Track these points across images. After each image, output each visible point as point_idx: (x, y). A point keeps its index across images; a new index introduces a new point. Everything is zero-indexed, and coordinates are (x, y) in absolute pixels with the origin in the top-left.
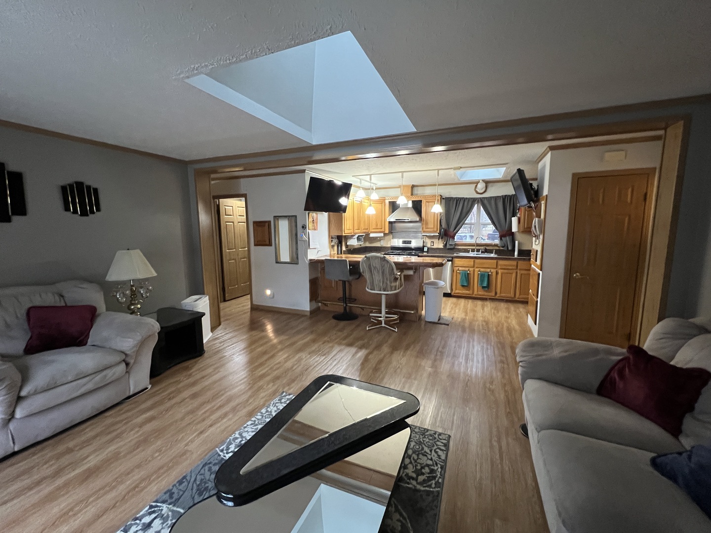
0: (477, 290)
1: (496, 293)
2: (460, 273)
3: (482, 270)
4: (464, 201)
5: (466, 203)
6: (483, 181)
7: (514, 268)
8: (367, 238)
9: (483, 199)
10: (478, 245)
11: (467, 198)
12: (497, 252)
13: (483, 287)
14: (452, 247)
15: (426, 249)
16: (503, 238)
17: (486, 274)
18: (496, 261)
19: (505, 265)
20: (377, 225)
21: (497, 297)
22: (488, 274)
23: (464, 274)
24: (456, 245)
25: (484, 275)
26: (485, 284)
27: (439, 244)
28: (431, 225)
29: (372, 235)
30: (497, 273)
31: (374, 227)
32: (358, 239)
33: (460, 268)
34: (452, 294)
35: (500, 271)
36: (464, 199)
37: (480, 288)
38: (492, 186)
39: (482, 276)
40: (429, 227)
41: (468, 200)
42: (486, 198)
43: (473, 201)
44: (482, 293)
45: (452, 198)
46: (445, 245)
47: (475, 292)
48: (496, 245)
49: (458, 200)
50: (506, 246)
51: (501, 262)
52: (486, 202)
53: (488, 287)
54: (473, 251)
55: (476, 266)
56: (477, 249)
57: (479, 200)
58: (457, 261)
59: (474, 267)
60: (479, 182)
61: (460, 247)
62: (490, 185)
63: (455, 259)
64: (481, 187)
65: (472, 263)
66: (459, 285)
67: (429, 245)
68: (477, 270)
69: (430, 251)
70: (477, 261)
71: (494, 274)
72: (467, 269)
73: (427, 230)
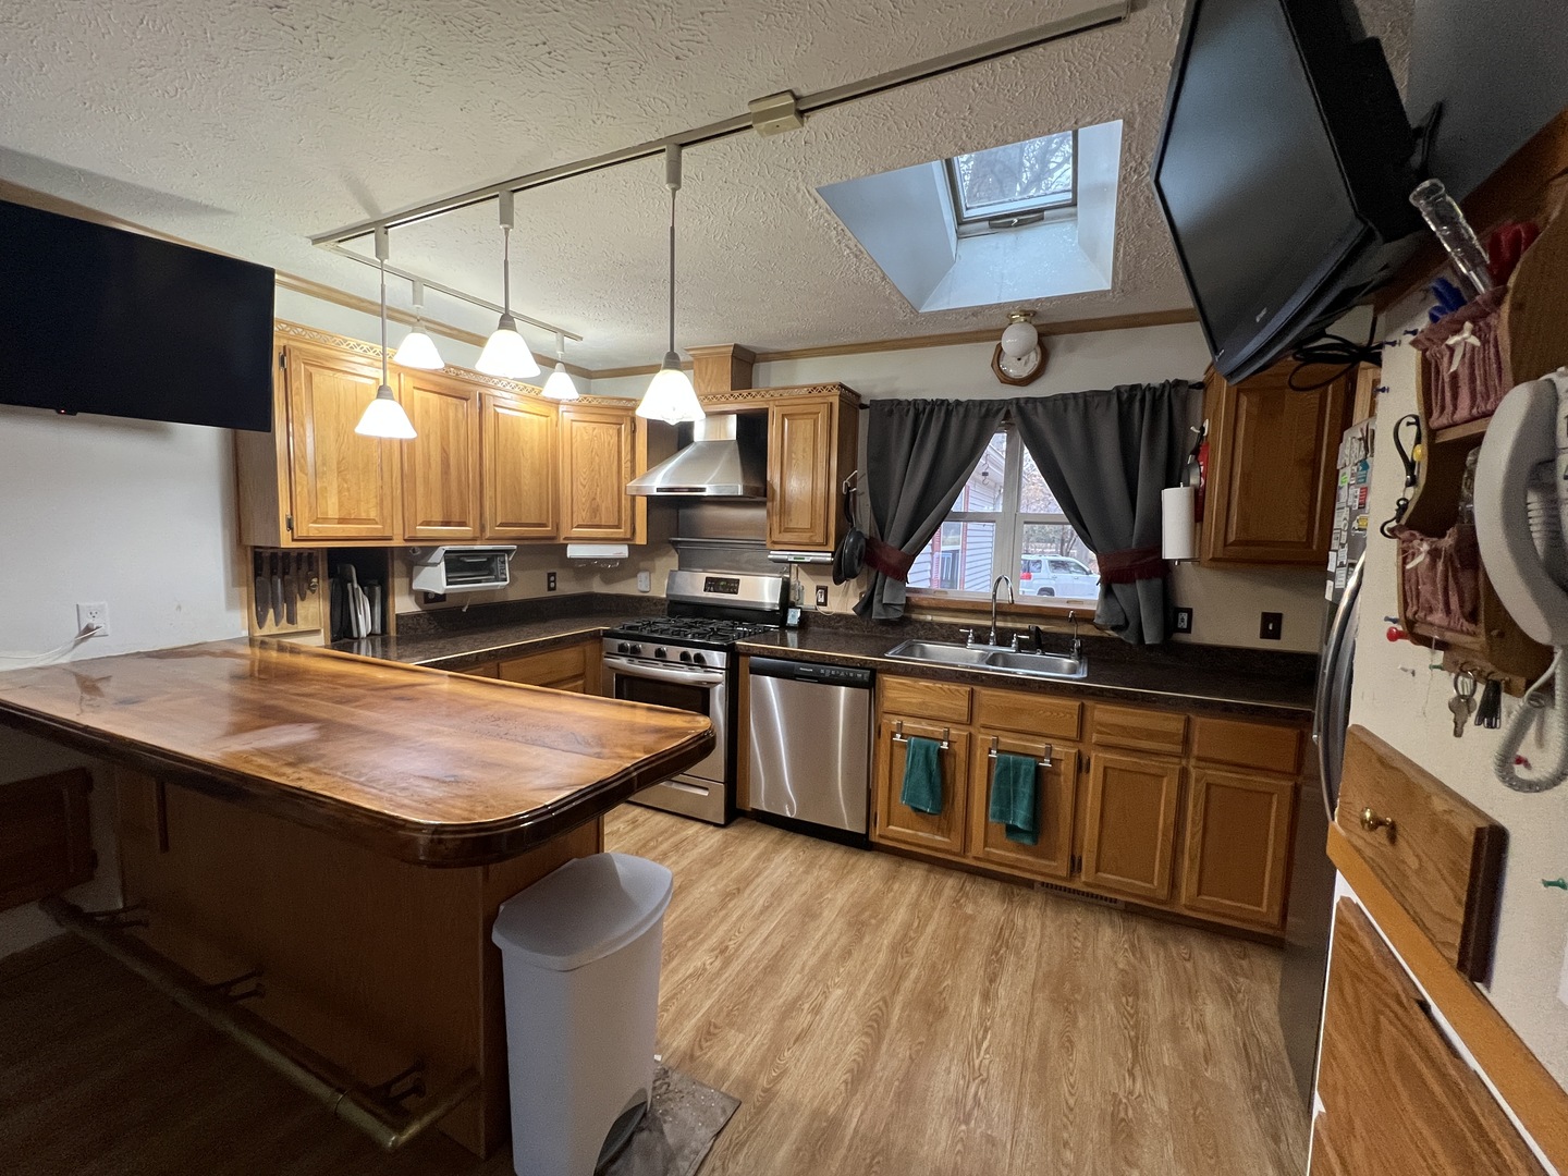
0: (985, 842)
1: (1075, 865)
2: (904, 746)
3: (1008, 741)
4: (948, 414)
5: (953, 425)
6: (1029, 312)
7: (1167, 747)
9: (1030, 408)
10: (1003, 611)
12: (1095, 652)
13: (1012, 830)
15: (794, 617)
16: (1116, 588)
17: (1027, 766)
18: (1074, 704)
19: (1124, 730)
21: (1077, 885)
22: (1038, 769)
23: (921, 759)
24: (909, 606)
25: (1017, 765)
26: (1020, 817)
28: (801, 520)
29: (574, 551)
30: (1082, 766)
31: (582, 516)
32: (458, 564)
33: (909, 724)
34: (874, 838)
35: (1097, 759)
36: (946, 408)
37: (998, 829)
38: (1071, 349)
39: (1005, 773)
40: (792, 525)
41: (962, 410)
42: (1043, 401)
43: (986, 415)
44: (1006, 854)
45: (899, 402)
47: (977, 847)
48: (1083, 617)
49: (923, 411)
50: (1132, 624)
51: (1102, 713)
52: (1041, 420)
53: (1037, 828)
54: (981, 638)
55: (981, 719)
56: (997, 630)
57: (1013, 410)
58: (895, 690)
59: (971, 720)
60: (1011, 318)
63: (886, 678)
65: (963, 704)
66: (901, 806)
67: (809, 600)
68: (984, 738)
69: (814, 629)
70: (985, 694)
71: (1067, 768)
72: (937, 729)
73: (787, 537)
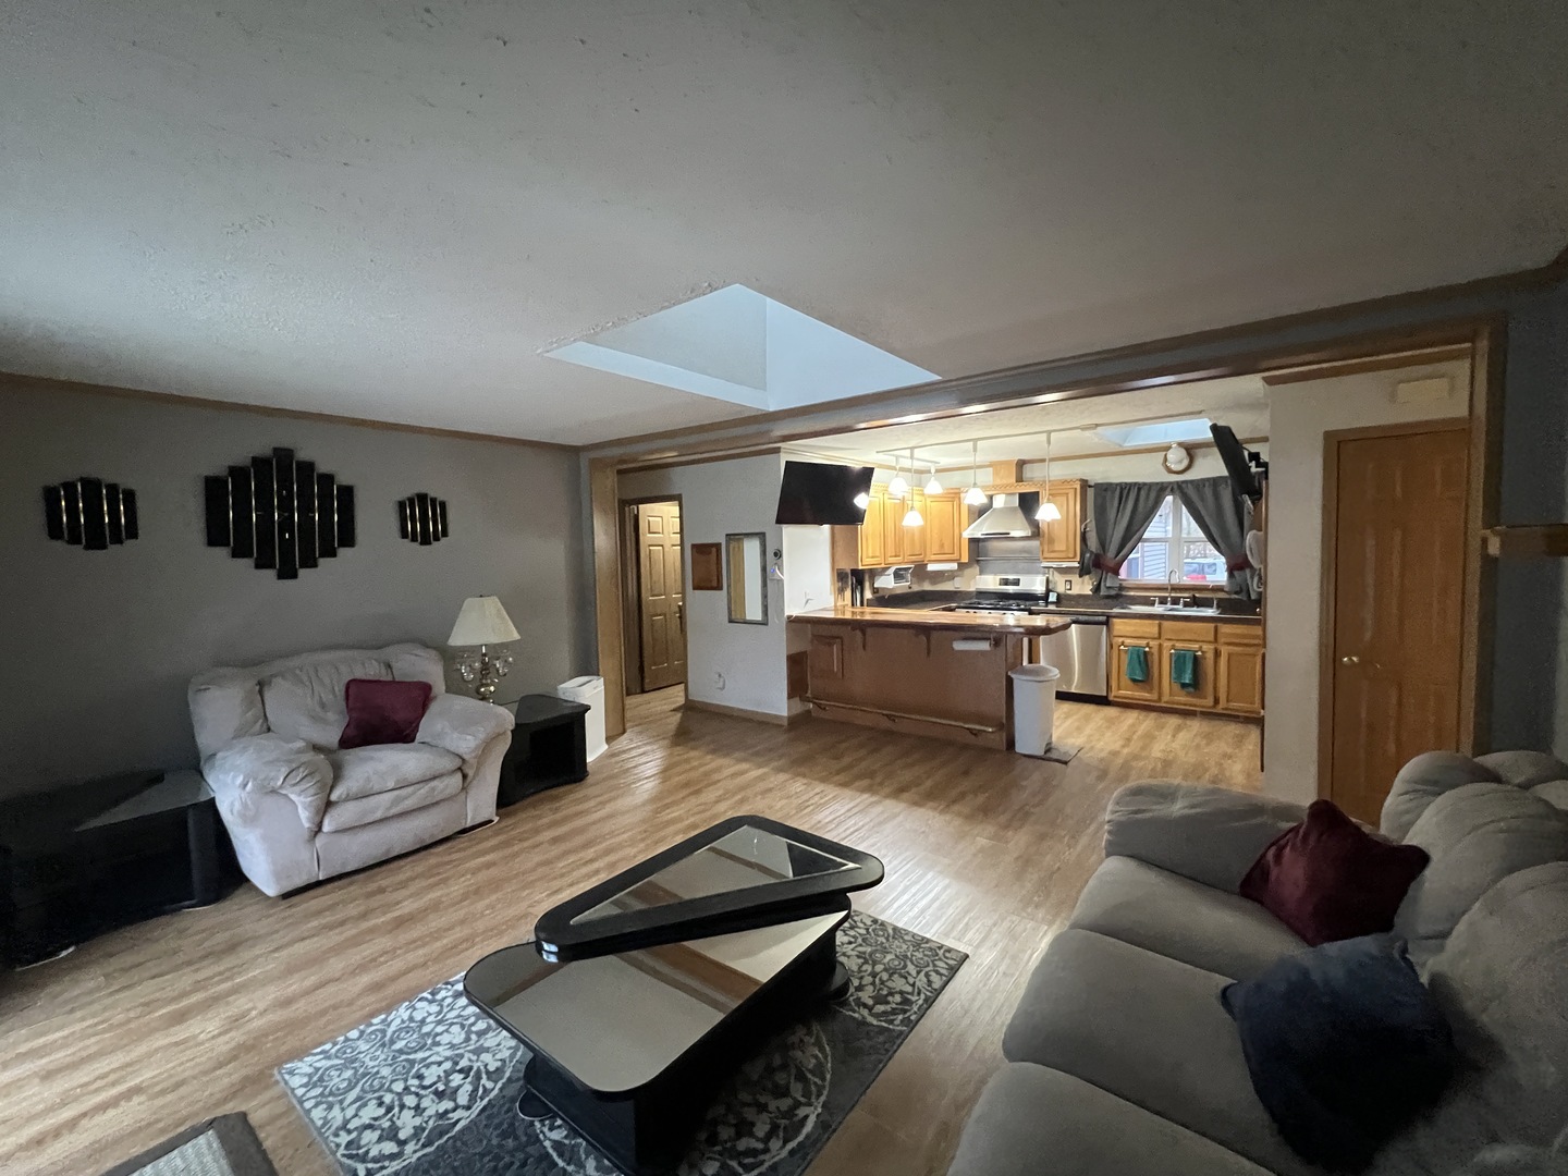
0: (1168, 690)
1: (1217, 701)
2: (1126, 651)
3: (1179, 645)
4: (1139, 489)
5: (1143, 493)
6: (1180, 444)
7: (1256, 642)
8: (920, 571)
9: (1184, 486)
10: (1175, 588)
11: (1145, 484)
12: (1223, 605)
13: (1184, 686)
14: (1113, 593)
15: (1053, 597)
16: (1236, 573)
17: (1189, 656)
18: (1212, 625)
19: (1237, 636)
20: (942, 546)
21: (1219, 709)
22: (1195, 656)
23: (1135, 656)
24: (1121, 588)
25: (1184, 656)
26: (1187, 679)
27: (1084, 586)
28: (1060, 546)
29: (931, 567)
30: (1217, 654)
31: (936, 549)
32: (898, 575)
33: (1128, 641)
34: (1111, 698)
35: (1224, 650)
36: (1139, 487)
37: (1176, 687)
38: (1205, 456)
39: (1179, 660)
40: (1056, 549)
41: (1146, 487)
42: (1192, 482)
43: (1161, 490)
44: (1182, 699)
45: (1111, 484)
46: (1097, 589)
47: (1166, 697)
48: (1218, 589)
49: (1125, 489)
50: (1244, 588)
51: (1225, 629)
52: (1191, 491)
53: (1196, 685)
54: (1163, 601)
55: (1164, 636)
56: (1172, 597)
57: (1175, 487)
58: (1120, 626)
59: (1160, 638)
60: (1170, 448)
61: (1132, 593)
62: (1199, 452)
63: (1115, 620)
64: (1177, 458)
65: (1156, 630)
66: (1125, 679)
67: (1061, 588)
68: (1167, 644)
69: (1064, 602)
70: (1166, 624)
71: (1210, 656)
72: (1144, 642)
73: (1053, 555)
